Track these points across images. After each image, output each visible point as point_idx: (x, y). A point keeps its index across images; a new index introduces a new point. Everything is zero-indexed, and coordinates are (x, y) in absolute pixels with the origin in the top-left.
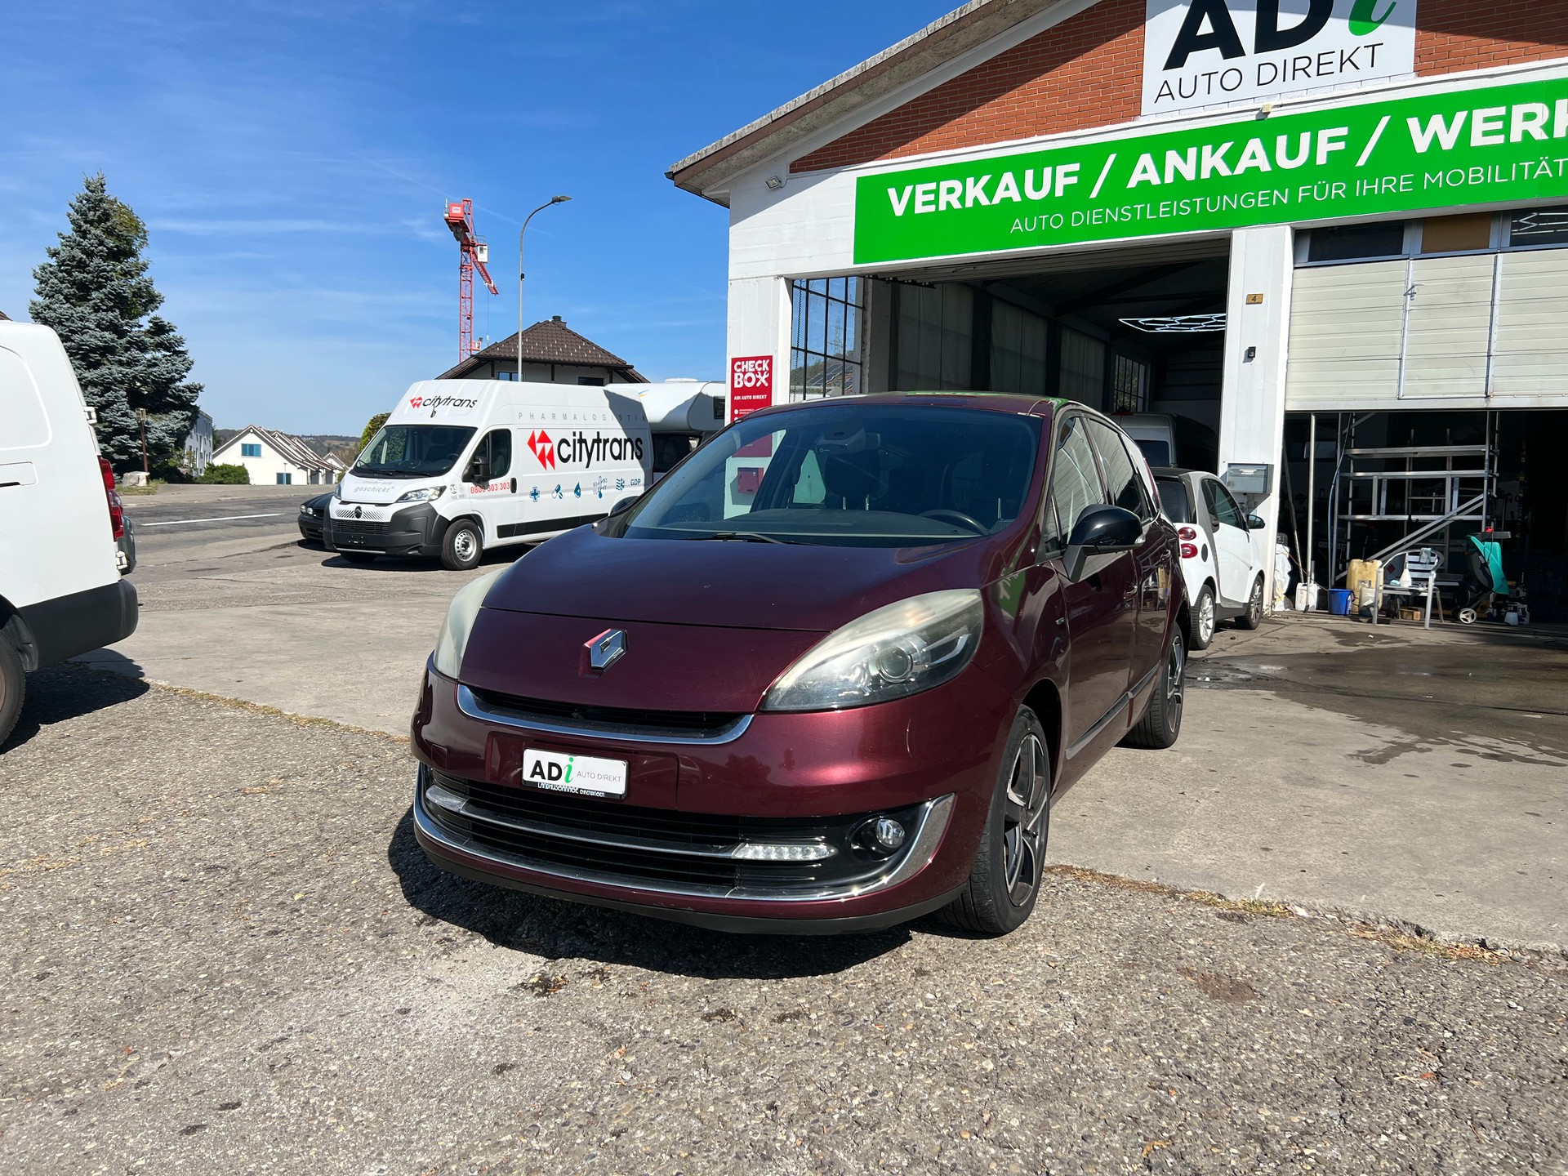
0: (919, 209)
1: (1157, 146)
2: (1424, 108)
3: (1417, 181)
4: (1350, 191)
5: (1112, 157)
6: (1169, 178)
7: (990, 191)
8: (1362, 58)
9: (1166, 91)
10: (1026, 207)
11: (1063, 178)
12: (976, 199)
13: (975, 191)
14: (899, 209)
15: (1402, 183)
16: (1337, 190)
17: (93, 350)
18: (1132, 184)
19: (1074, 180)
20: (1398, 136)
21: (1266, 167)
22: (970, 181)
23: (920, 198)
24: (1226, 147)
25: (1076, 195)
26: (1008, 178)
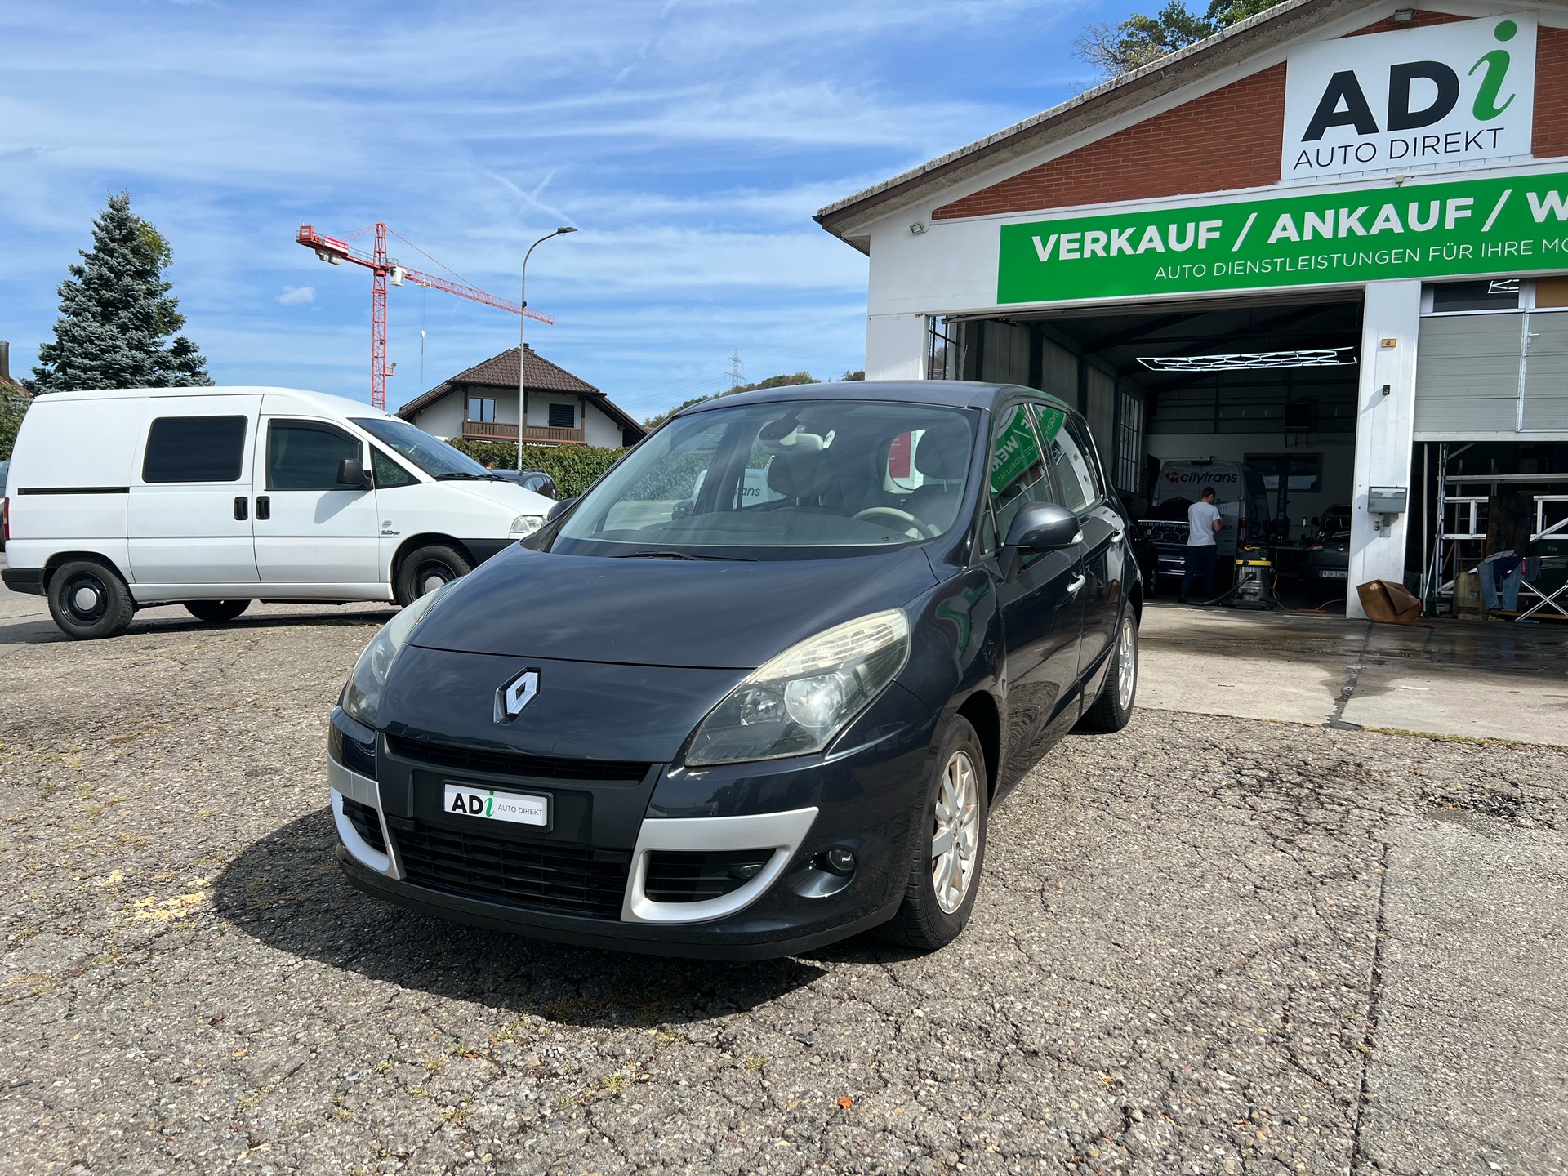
0: (1064, 256)
1: (1297, 207)
2: (1542, 185)
3: (1536, 247)
4: (1476, 251)
5: (1253, 216)
6: (1308, 236)
7: (1134, 241)
8: (1486, 139)
9: (1304, 160)
10: (1170, 258)
11: (1205, 233)
12: (1120, 249)
13: (1119, 242)
14: (1044, 255)
15: (1524, 248)
16: (1465, 251)
17: (123, 369)
18: (1272, 240)
19: (1217, 235)
20: (1518, 206)
21: (1399, 229)
22: (1115, 232)
23: (1064, 246)
24: (1361, 210)
25: (1218, 249)
26: (1152, 231)
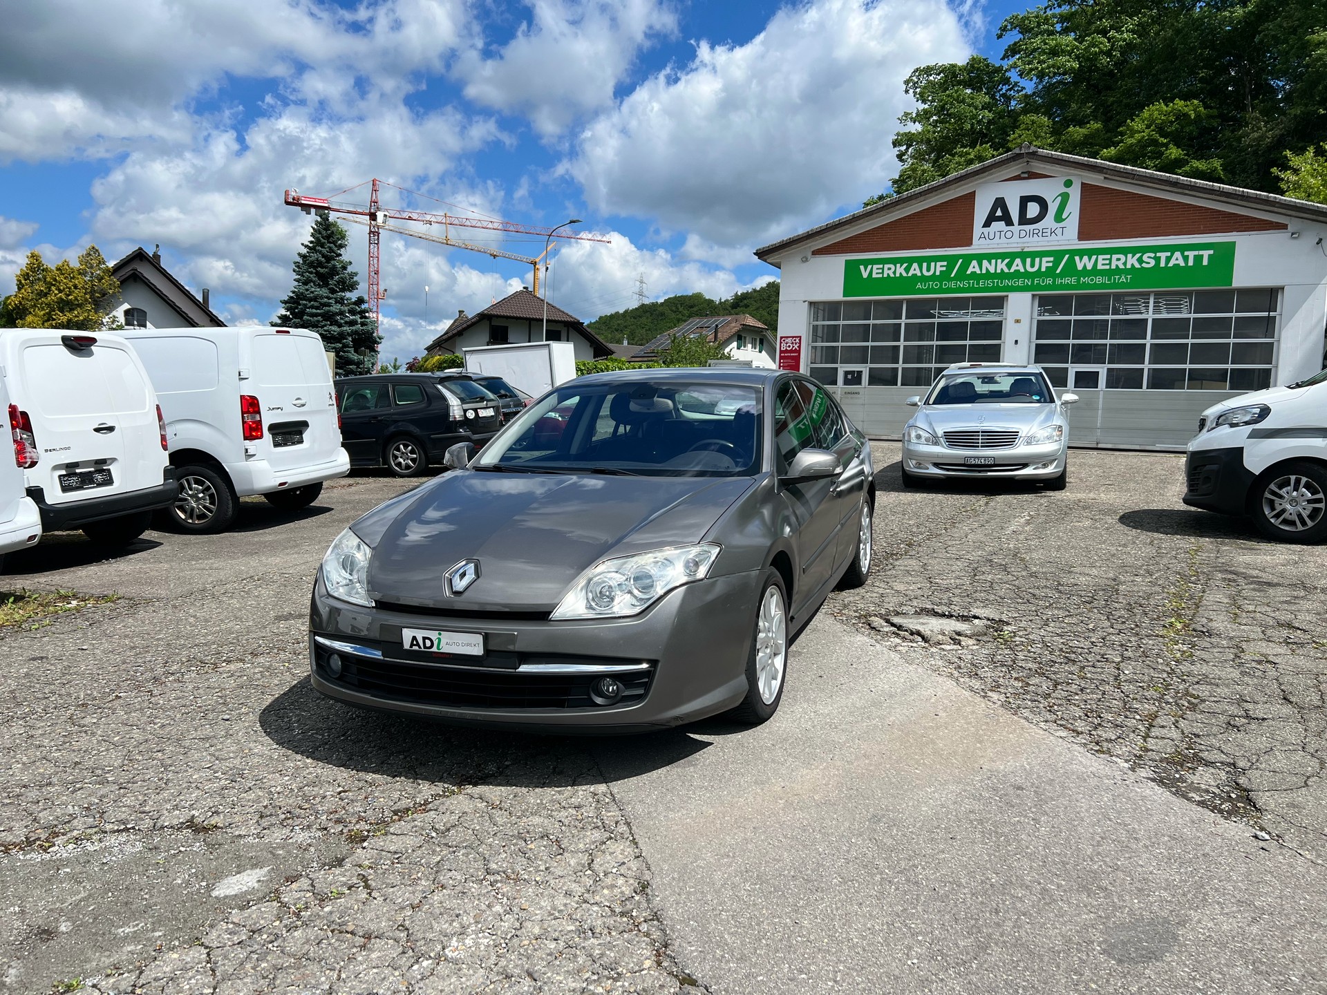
0: (874, 276)
1: (980, 258)
2: (1081, 253)
3: (1078, 280)
4: (1054, 282)
5: (961, 261)
6: (984, 271)
7: (907, 270)
8: (1059, 231)
9: (982, 236)
10: (924, 279)
11: (939, 267)
12: (901, 273)
13: (900, 270)
14: (865, 275)
15: (1073, 281)
16: (1049, 281)
18: (968, 272)
19: (944, 269)
20: (1071, 262)
21: (1022, 270)
22: (898, 265)
23: (875, 271)
24: (1007, 261)
25: (945, 275)
26: (915, 265)
